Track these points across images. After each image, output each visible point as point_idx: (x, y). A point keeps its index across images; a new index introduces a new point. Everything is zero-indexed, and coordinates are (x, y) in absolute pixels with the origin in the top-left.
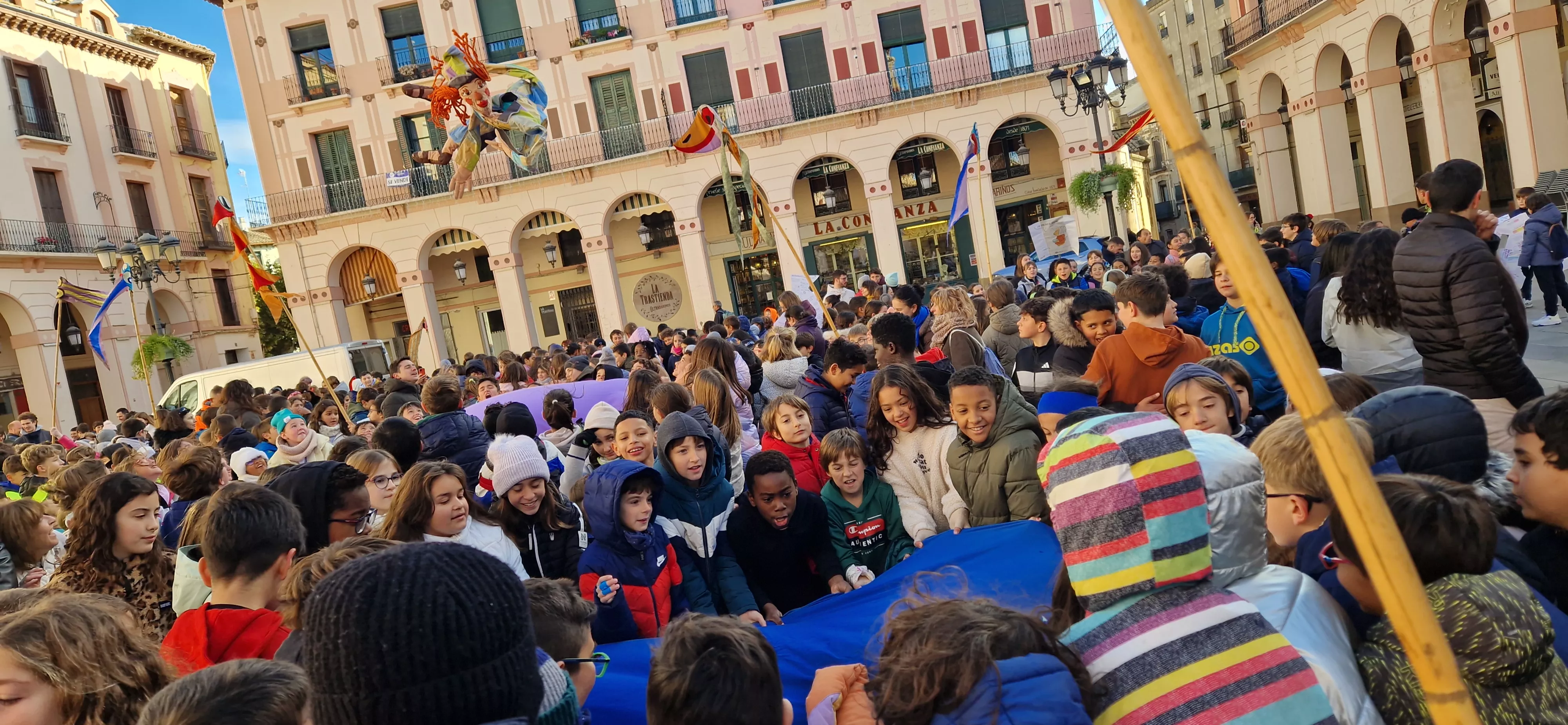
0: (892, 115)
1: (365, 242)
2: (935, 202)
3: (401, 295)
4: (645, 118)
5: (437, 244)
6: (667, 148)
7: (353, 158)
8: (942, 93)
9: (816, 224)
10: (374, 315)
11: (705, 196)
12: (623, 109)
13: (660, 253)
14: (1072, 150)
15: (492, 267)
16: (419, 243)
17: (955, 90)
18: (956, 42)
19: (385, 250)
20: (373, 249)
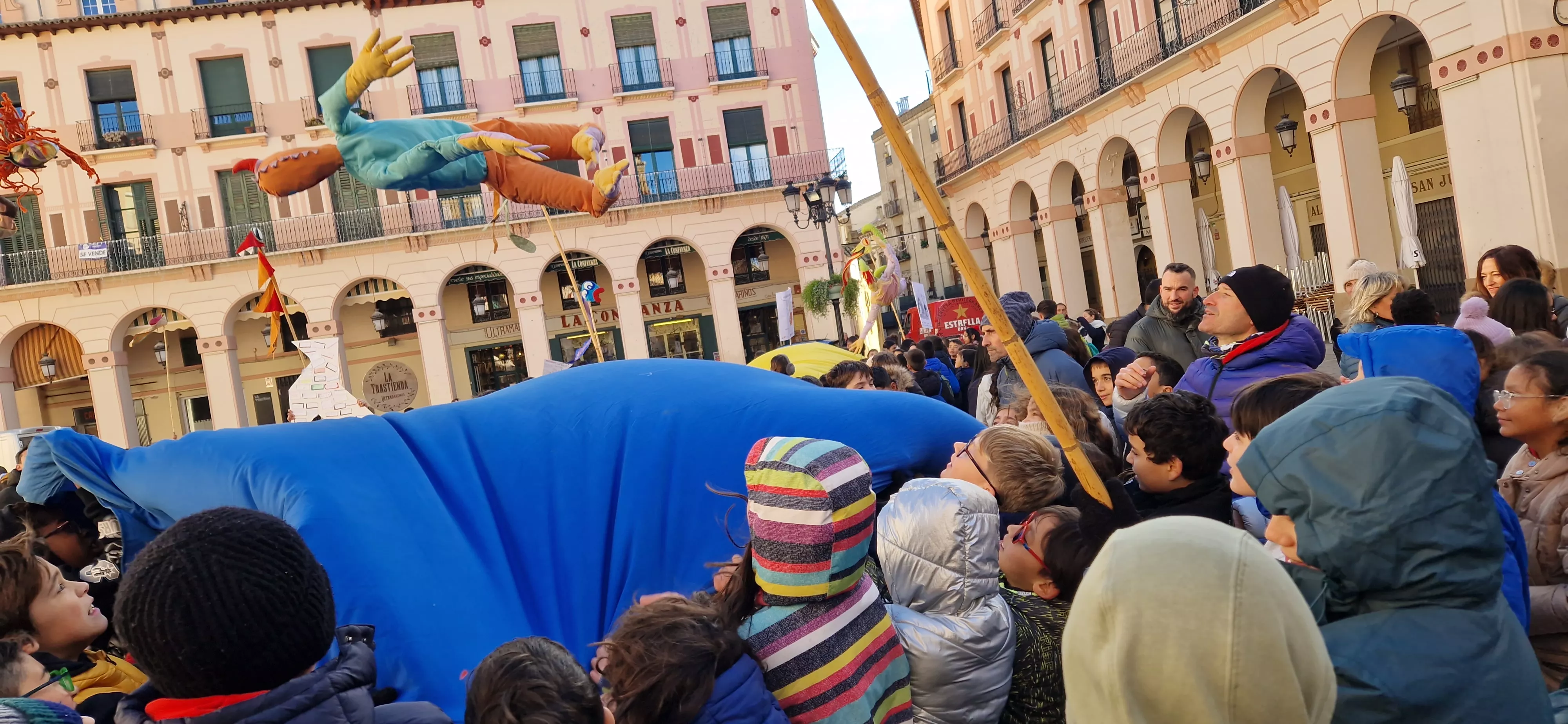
0: (641, 217)
1: (46, 318)
2: (682, 302)
3: (86, 378)
4: (385, 203)
5: (136, 323)
6: (408, 234)
7: (39, 226)
8: (689, 200)
9: (563, 317)
10: (50, 401)
11: (448, 284)
12: (360, 192)
13: (395, 341)
14: (806, 260)
15: (200, 349)
16: (114, 322)
17: (701, 198)
18: (702, 154)
19: (71, 328)
20: (55, 326)
